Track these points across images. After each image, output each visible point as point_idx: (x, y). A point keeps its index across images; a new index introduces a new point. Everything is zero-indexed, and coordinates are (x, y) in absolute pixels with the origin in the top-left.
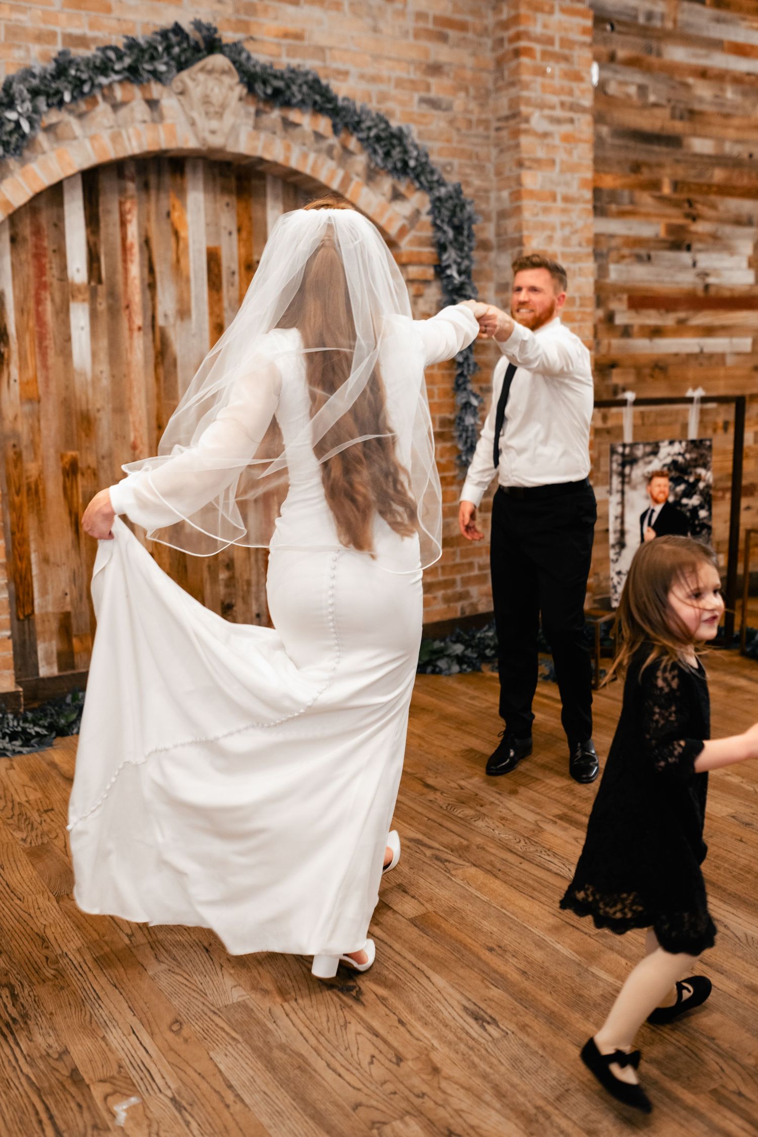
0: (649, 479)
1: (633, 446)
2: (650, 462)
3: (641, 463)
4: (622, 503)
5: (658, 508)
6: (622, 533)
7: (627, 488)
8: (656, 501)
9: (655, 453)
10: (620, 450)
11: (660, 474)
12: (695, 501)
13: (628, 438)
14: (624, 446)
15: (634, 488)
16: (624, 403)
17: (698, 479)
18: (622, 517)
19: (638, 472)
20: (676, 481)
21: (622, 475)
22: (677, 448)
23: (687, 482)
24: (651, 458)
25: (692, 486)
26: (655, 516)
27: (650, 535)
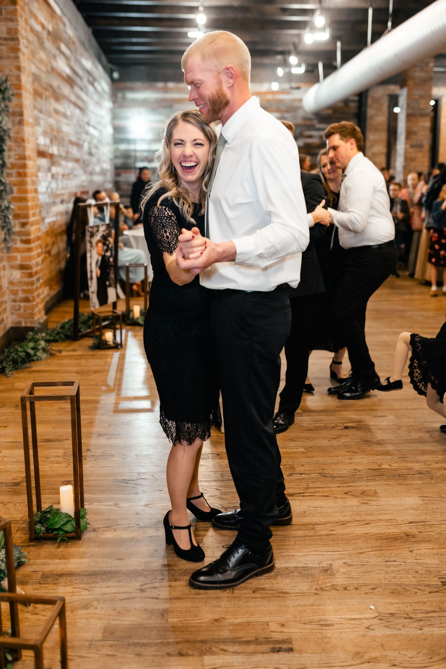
0: (97, 244)
1: (93, 228)
2: (97, 236)
3: (95, 236)
4: (91, 257)
5: (100, 258)
6: (91, 271)
7: (92, 249)
8: (100, 255)
9: (98, 231)
10: (90, 230)
11: (99, 241)
12: (108, 254)
14: (91, 228)
16: (90, 206)
17: (110, 243)
18: (91, 264)
20: (104, 244)
21: (90, 242)
22: (104, 228)
24: (97, 234)
25: (108, 246)
26: (99, 262)
27: (99, 272)
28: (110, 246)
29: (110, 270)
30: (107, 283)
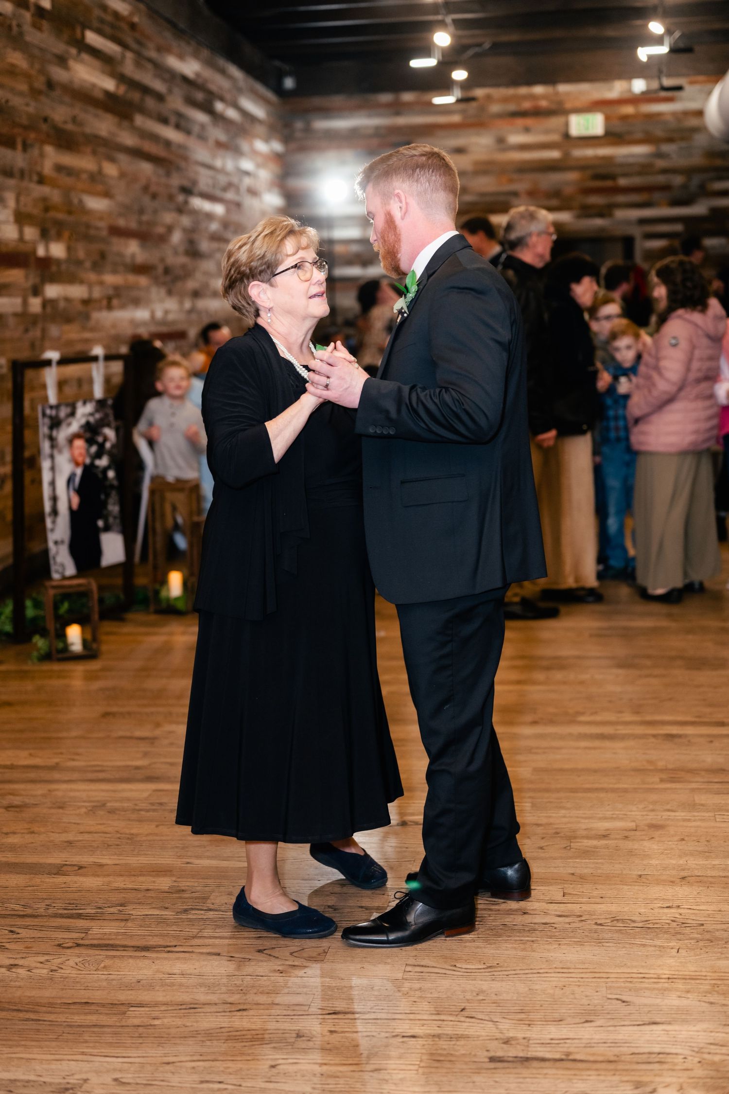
0: (71, 441)
1: (57, 407)
2: (69, 424)
3: (64, 426)
4: (53, 469)
5: (79, 471)
6: (54, 499)
7: (56, 452)
8: (77, 464)
9: (73, 414)
10: (48, 412)
11: (76, 436)
12: (103, 462)
13: (53, 399)
14: (51, 407)
15: (60, 452)
16: (48, 363)
17: (106, 439)
18: (53, 483)
19: (63, 434)
20: (90, 442)
21: (52, 439)
22: (89, 408)
23: (96, 443)
24: (70, 420)
25: (101, 446)
26: (77, 480)
27: (76, 501)
28: (108, 445)
29: (108, 495)
30: (100, 523)
